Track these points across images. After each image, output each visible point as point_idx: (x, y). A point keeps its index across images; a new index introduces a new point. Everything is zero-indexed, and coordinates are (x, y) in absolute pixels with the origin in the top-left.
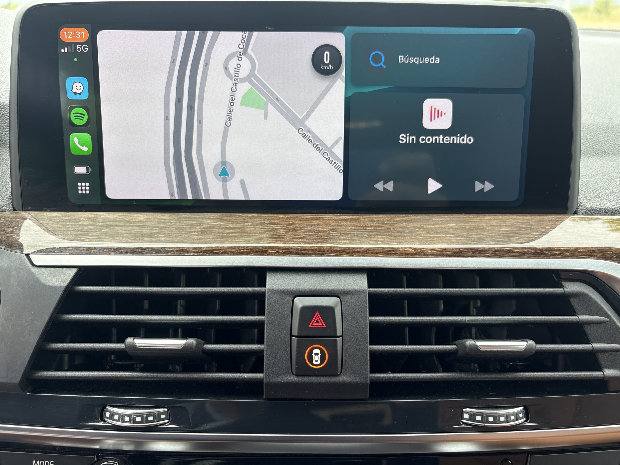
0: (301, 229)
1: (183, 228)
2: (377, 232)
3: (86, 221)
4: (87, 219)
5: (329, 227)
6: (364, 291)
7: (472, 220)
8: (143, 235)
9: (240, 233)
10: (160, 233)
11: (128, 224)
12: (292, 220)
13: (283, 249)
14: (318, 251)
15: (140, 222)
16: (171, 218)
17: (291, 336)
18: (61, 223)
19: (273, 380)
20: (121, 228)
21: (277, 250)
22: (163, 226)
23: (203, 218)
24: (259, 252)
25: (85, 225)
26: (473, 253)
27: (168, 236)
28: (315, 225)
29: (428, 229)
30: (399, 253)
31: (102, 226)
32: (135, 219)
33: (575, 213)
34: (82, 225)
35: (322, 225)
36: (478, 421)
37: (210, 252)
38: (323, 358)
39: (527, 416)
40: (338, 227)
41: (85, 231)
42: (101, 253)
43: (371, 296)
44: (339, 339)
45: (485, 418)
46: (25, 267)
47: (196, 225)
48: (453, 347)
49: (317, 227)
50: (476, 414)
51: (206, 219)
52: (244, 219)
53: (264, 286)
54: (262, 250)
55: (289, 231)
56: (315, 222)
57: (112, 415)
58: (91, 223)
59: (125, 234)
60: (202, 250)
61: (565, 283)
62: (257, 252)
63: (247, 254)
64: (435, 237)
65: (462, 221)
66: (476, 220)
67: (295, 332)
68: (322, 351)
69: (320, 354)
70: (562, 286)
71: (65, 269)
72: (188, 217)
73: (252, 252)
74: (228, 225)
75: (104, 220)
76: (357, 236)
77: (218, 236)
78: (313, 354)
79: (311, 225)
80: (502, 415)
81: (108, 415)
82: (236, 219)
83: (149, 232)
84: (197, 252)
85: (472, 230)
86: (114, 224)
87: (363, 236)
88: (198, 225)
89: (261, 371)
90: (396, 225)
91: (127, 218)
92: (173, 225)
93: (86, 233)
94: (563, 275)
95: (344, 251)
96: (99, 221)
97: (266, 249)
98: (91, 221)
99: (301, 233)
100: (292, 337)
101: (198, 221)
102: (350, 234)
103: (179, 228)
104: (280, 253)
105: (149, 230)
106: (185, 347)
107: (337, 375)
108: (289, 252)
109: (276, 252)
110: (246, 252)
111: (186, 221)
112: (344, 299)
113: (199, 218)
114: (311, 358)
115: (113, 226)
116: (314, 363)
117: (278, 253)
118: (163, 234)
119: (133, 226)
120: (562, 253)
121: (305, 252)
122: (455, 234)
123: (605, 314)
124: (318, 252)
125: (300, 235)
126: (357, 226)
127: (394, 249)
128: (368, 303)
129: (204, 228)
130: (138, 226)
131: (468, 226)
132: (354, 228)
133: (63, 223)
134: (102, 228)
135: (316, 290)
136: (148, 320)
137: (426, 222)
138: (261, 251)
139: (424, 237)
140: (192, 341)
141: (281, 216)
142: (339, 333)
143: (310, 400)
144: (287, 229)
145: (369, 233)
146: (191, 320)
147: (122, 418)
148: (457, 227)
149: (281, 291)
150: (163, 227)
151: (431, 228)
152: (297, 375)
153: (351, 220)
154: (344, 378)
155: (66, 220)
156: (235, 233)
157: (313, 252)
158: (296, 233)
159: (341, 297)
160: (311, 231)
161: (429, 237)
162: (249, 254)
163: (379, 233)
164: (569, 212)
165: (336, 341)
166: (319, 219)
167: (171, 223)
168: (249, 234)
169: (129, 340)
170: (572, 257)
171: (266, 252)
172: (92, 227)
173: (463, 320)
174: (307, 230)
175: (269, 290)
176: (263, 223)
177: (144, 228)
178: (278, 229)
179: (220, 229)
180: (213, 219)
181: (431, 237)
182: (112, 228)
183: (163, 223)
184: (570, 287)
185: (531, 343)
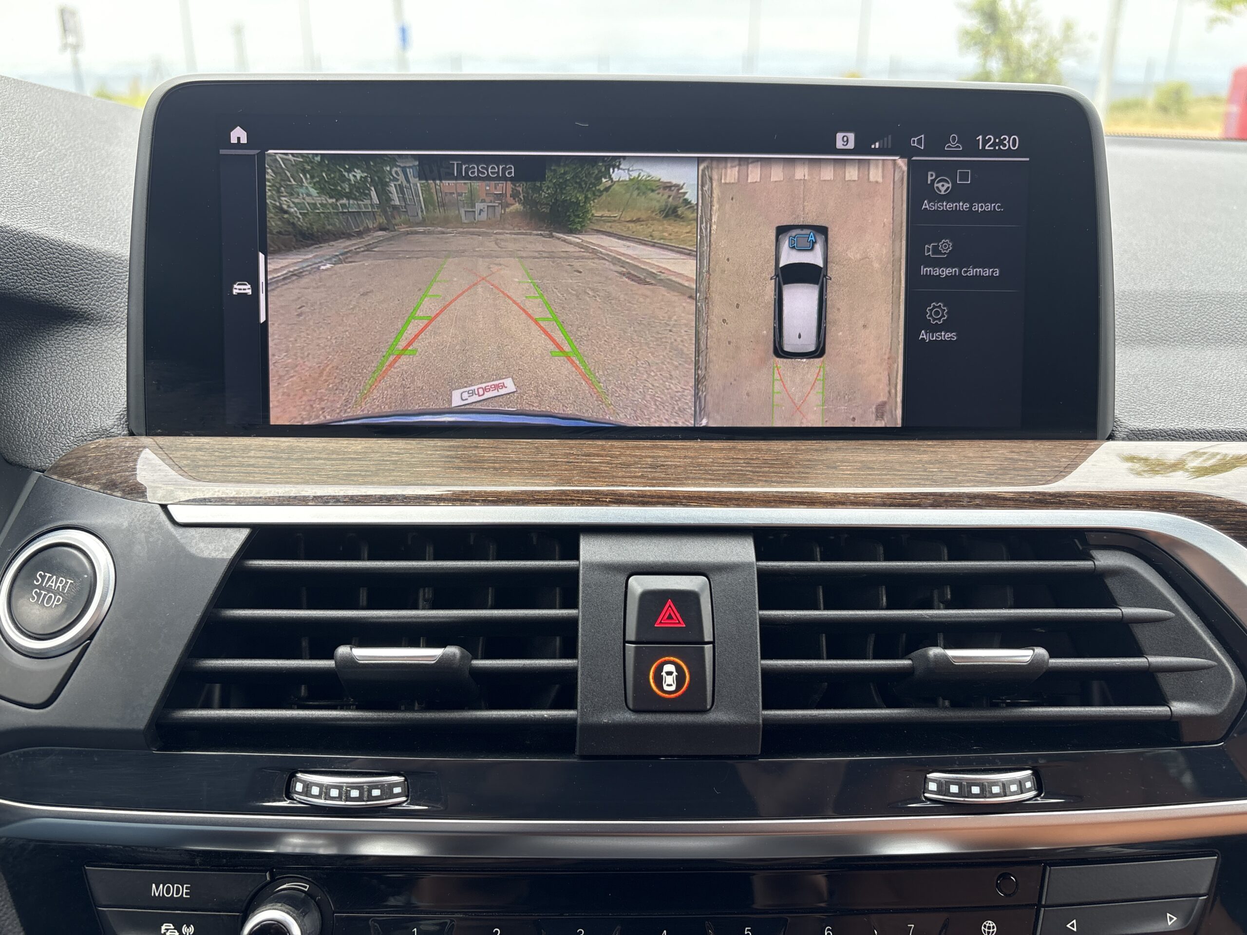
0: (636, 463)
1: (433, 461)
2: (769, 467)
3: (260, 451)
4: (261, 448)
5: (685, 460)
6: (750, 565)
7: (932, 449)
8: (363, 473)
9: (532, 470)
10: (393, 470)
11: (334, 456)
12: (619, 450)
13: (607, 495)
14: (668, 498)
15: (355, 453)
16: (409, 447)
17: (625, 642)
18: (217, 454)
19: (594, 719)
20: (322, 461)
21: (598, 496)
22: (397, 459)
23: (465, 447)
24: (566, 500)
25: (258, 457)
26: (935, 501)
27: (408, 474)
28: (660, 457)
29: (856, 462)
30: (809, 501)
31: (289, 458)
32: (345, 447)
33: (1111, 437)
34: (254, 457)
35: (672, 456)
36: (954, 795)
37: (483, 500)
38: (680, 680)
39: (1039, 787)
40: (700, 460)
41: (261, 467)
42: (291, 503)
43: (763, 575)
44: (708, 648)
45: (965, 790)
46: (160, 526)
47: (453, 458)
48: (906, 662)
49: (663, 459)
50: (949, 782)
51: (471, 447)
52: (537, 448)
53: (577, 558)
54: (571, 496)
55: (616, 467)
56: (661, 453)
57: (307, 786)
58: (269, 454)
59: (331, 471)
60: (468, 497)
61: (1095, 553)
62: (563, 500)
63: (546, 503)
64: (870, 475)
65: (914, 450)
66: (939, 448)
67: (631, 635)
68: (679, 668)
69: (675, 674)
70: (1091, 558)
71: (229, 530)
72: (439, 444)
73: (554, 499)
74: (509, 458)
75: (292, 449)
76: (734, 474)
77: (494, 474)
78: (664, 674)
79: (653, 457)
80: (995, 783)
81: (299, 787)
82: (522, 448)
83: (373, 468)
84: (460, 500)
85: (932, 464)
86: (310, 456)
87: (745, 475)
88: (456, 457)
89: (572, 706)
90: (800, 457)
91: (332, 447)
92: (414, 457)
93: (262, 469)
94: (1092, 538)
95: (714, 498)
96: (283, 451)
97: (579, 495)
98: (269, 451)
99: (637, 470)
100: (627, 645)
101: (457, 451)
102: (722, 470)
103: (424, 462)
104: (603, 501)
105: (373, 464)
106: (442, 660)
107: (705, 711)
108: (619, 500)
109: (596, 500)
110: (545, 499)
111: (436, 450)
112: (716, 578)
113: (458, 447)
114: (659, 680)
115: (308, 459)
116: (666, 688)
117: (600, 501)
118: (399, 471)
119: (343, 459)
120: (1088, 501)
121: (646, 500)
122: (904, 471)
123: (1169, 606)
124: (668, 500)
125: (636, 472)
126: (733, 458)
127: (799, 495)
128: (756, 585)
129: (469, 461)
130: (353, 459)
131: (925, 457)
132: (727, 461)
133: (221, 454)
134: (290, 461)
135: (666, 564)
136: (373, 618)
137: (853, 452)
138: (569, 498)
139: (850, 474)
140: (453, 651)
141: (599, 442)
142: (708, 637)
143: (657, 757)
144: (612, 464)
145: (754, 470)
146: (449, 617)
147: (325, 791)
148: (907, 459)
149: (605, 565)
150: (398, 461)
151: (862, 462)
152: (635, 711)
153: (722, 449)
154: (718, 716)
155: (226, 449)
156: (523, 469)
157: (659, 500)
158: (628, 470)
159: (711, 576)
160: (654, 467)
161: (859, 474)
162: (549, 503)
163: (772, 470)
164: (1099, 435)
165: (703, 649)
166: (666, 447)
167: (411, 453)
168: (547, 471)
169: (343, 650)
170: (1105, 506)
171: (578, 500)
172: (273, 461)
173: (921, 615)
174: (647, 464)
175: (586, 564)
176: (570, 453)
177: (363, 462)
178: (596, 463)
179: (497, 463)
180: (482, 447)
181: (863, 475)
182: (306, 461)
183: (396, 453)
184: (1105, 560)
185: (1041, 651)
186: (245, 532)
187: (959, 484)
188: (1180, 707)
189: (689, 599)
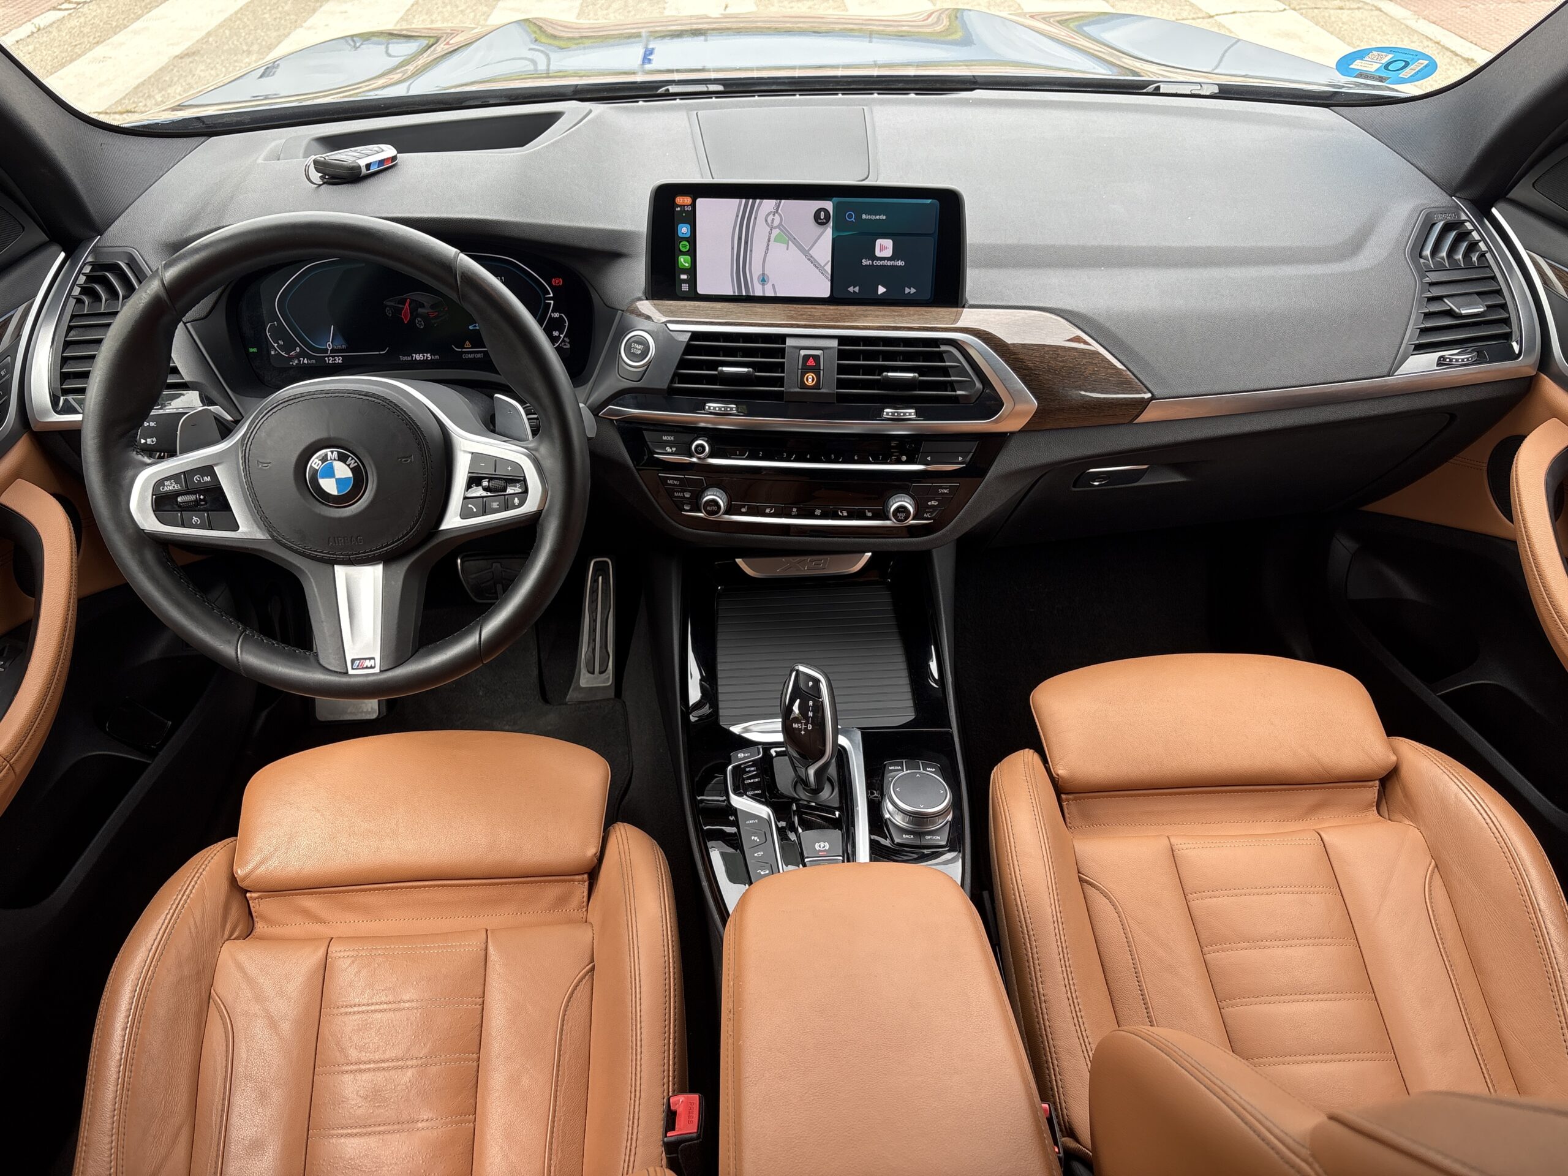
0: (805, 314)
1: (743, 312)
2: (846, 316)
3: (690, 307)
5: (821, 313)
6: (836, 347)
7: (899, 310)
9: (773, 316)
10: (731, 315)
11: (713, 309)
12: (801, 309)
13: (795, 325)
15: (719, 309)
16: (735, 306)
19: (788, 390)
20: (709, 311)
23: (753, 306)
25: (690, 309)
28: (813, 312)
33: (963, 307)
35: (817, 312)
36: (891, 415)
37: (757, 325)
38: (813, 380)
39: (917, 414)
40: (824, 313)
41: (692, 313)
42: (702, 325)
43: (839, 350)
44: (822, 372)
45: (894, 414)
46: (666, 330)
48: (879, 377)
50: (889, 412)
51: (755, 307)
52: (775, 307)
53: (785, 344)
54: (784, 325)
56: (813, 310)
57: (709, 407)
59: (713, 315)
60: (753, 324)
61: (942, 345)
62: (782, 326)
63: (777, 327)
65: (894, 311)
67: (800, 367)
69: (812, 378)
70: (940, 347)
71: (684, 333)
73: (779, 326)
75: (699, 307)
76: (835, 318)
78: (808, 378)
79: (811, 312)
80: (903, 413)
81: (707, 407)
82: (770, 308)
85: (897, 316)
88: (750, 311)
89: (783, 387)
90: (857, 313)
91: (711, 305)
92: (739, 310)
94: (942, 341)
95: (828, 326)
96: (696, 308)
97: (786, 324)
98: (692, 307)
100: (799, 370)
101: (751, 308)
102: (832, 317)
103: (741, 311)
104: (794, 327)
106: (748, 372)
107: (820, 389)
108: (798, 326)
109: (792, 326)
110: (776, 325)
111: (745, 307)
112: (825, 351)
114: (807, 380)
115: (705, 311)
116: (809, 382)
118: (733, 315)
119: (716, 311)
121: (807, 326)
123: (960, 362)
124: (813, 327)
125: (804, 316)
126: (834, 312)
127: (855, 326)
128: (837, 353)
129: (753, 312)
130: (719, 311)
131: (896, 314)
134: (699, 310)
135: (811, 346)
136: (728, 359)
137: (876, 311)
140: (751, 369)
141: (795, 306)
142: (822, 368)
143: (806, 402)
144: (797, 314)
145: (841, 317)
146: (749, 360)
147: (715, 408)
149: (793, 346)
152: (801, 388)
153: (831, 309)
154: (822, 391)
155: (678, 306)
156: (770, 316)
157: (811, 326)
158: (802, 316)
160: (810, 315)
161: (873, 319)
165: (820, 371)
166: (816, 308)
167: (738, 308)
168: (777, 316)
169: (720, 368)
170: (942, 331)
171: (787, 326)
172: (694, 310)
173: (883, 363)
174: (808, 315)
175: (789, 347)
176: (785, 310)
178: (793, 314)
179: (762, 313)
180: (759, 307)
183: (731, 309)
184: (943, 348)
185: (916, 375)
186: (690, 334)
187: (902, 323)
188: (959, 392)
189: (816, 358)
